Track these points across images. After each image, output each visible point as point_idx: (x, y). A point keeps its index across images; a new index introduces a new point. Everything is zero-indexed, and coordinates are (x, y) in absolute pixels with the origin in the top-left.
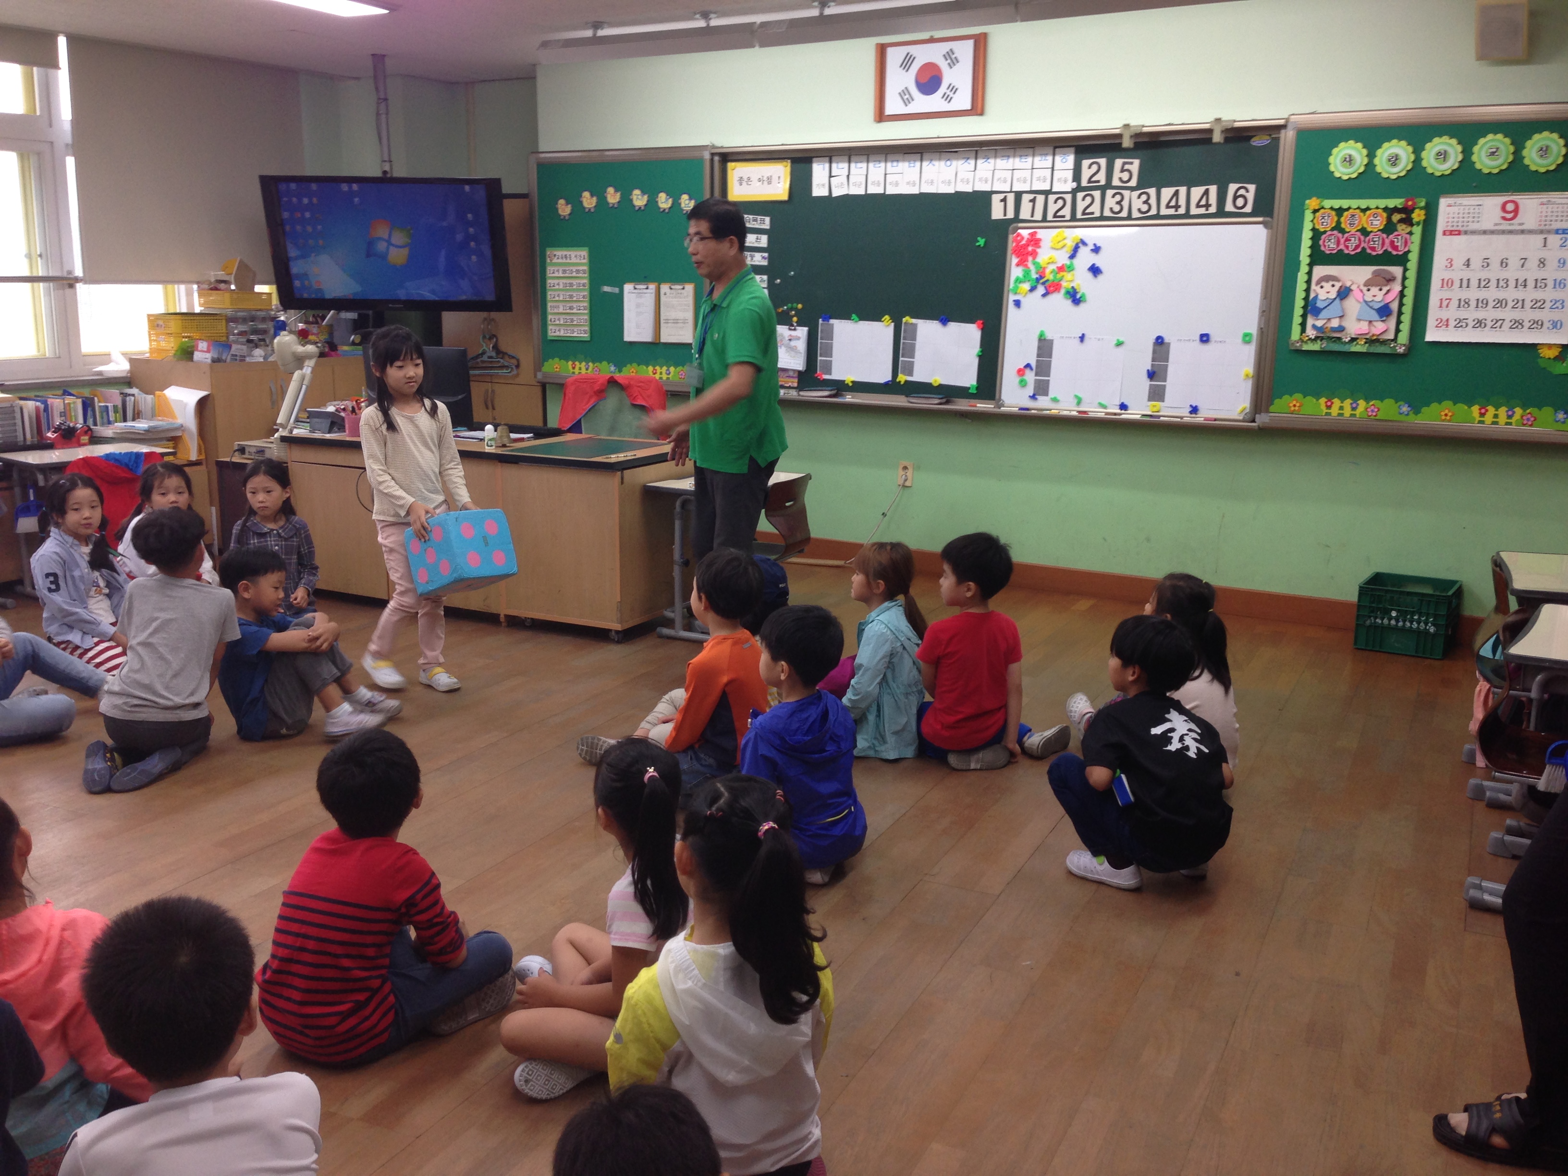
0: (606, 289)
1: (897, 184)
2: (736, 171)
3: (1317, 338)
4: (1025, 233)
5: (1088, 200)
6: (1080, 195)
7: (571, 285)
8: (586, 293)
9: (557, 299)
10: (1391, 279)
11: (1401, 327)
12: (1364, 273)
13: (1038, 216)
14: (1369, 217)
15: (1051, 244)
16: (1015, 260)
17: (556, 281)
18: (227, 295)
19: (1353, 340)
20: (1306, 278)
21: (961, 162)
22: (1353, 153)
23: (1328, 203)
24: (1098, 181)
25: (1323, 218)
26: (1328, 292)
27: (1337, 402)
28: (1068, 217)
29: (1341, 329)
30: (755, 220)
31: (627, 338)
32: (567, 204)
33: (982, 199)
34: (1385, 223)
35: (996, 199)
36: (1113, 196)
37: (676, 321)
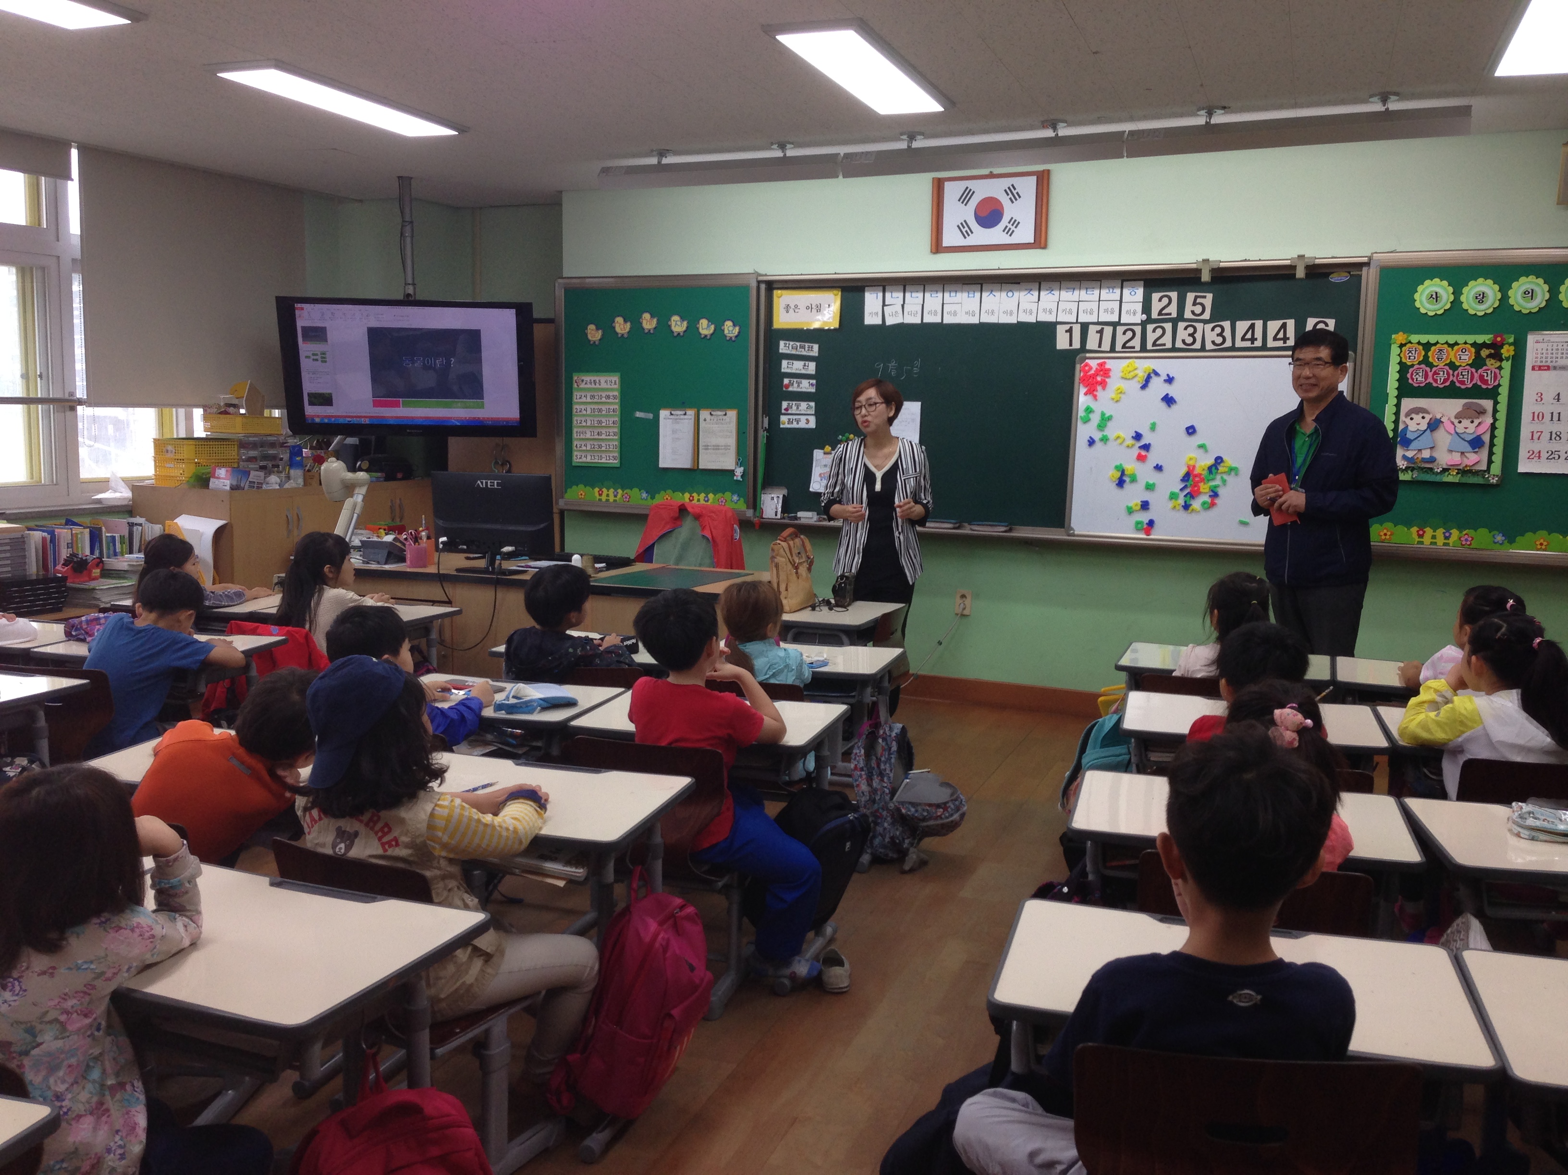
0: (639, 414)
1: (955, 314)
2: (782, 299)
3: (1407, 468)
4: (1094, 364)
5: (1159, 332)
6: (1150, 327)
7: (600, 410)
8: (617, 419)
9: (584, 424)
10: (1482, 412)
11: (1494, 458)
12: (1453, 406)
13: (1106, 346)
14: (1458, 351)
15: (1122, 374)
16: (1083, 390)
17: (583, 407)
18: (239, 420)
19: (1445, 470)
20: (1394, 409)
21: (1023, 294)
22: (1440, 291)
23: (1415, 338)
24: (1170, 314)
25: (1410, 352)
26: (1418, 424)
27: (1429, 532)
28: (1138, 348)
29: (1432, 460)
30: (803, 347)
31: (662, 464)
32: (597, 329)
33: (1047, 330)
34: (1473, 357)
35: (1061, 330)
36: (1186, 329)
37: (717, 447)
